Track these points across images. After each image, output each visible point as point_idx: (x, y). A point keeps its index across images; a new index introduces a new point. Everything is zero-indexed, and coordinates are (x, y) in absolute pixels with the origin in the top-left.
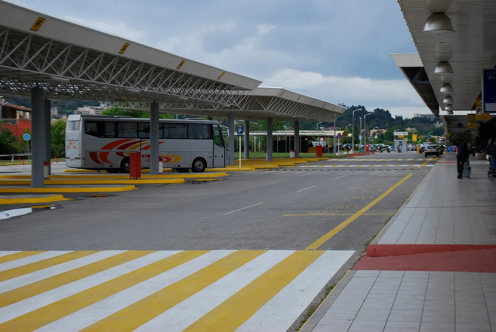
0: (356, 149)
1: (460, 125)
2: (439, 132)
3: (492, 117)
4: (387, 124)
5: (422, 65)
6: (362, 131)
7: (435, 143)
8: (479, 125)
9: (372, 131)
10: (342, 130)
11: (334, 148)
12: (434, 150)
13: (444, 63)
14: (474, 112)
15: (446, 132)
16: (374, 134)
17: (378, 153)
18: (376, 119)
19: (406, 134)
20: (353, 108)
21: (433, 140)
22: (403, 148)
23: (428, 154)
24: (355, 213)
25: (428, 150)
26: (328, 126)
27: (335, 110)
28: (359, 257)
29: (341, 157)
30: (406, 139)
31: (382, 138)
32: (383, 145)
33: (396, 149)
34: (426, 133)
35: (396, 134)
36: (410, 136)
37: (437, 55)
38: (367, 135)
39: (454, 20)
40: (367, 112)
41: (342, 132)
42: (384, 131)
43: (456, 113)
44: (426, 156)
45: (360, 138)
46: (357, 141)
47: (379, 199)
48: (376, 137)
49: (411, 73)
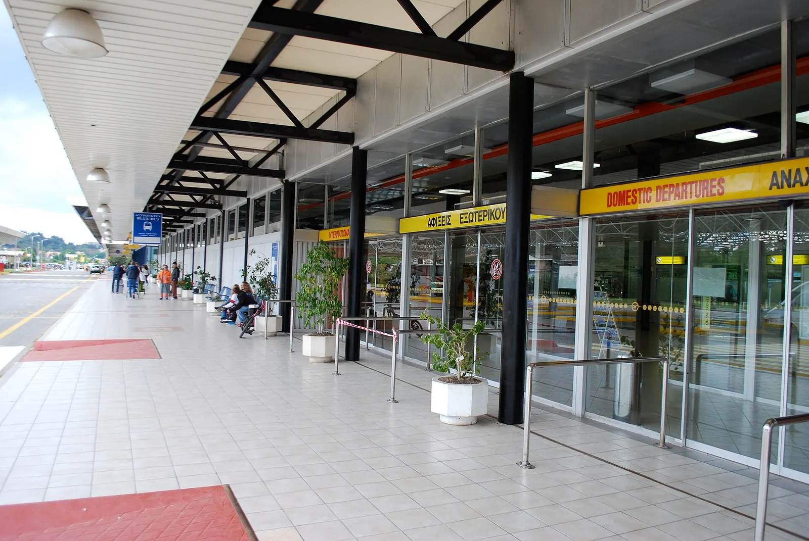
0: (34, 266)
1: (118, 252)
2: (102, 256)
3: (142, 247)
4: (61, 248)
5: (88, 206)
6: (40, 252)
7: (98, 264)
8: (132, 252)
9: (49, 253)
10: (23, 251)
11: (15, 265)
12: (98, 269)
13: (104, 205)
14: (128, 242)
15: (107, 256)
16: (50, 255)
17: (52, 270)
18: (53, 244)
19: (76, 256)
20: (33, 234)
21: (97, 262)
22: (73, 267)
23: (92, 272)
24: (28, 316)
25: (93, 269)
26: (10, 247)
27: (16, 235)
28: (27, 351)
29: (17, 272)
30: (76, 260)
31: (56, 258)
32: (57, 264)
33: (67, 267)
34: (92, 256)
35: (67, 255)
36: (78, 258)
37: (99, 199)
38: (44, 256)
39: (111, 175)
40: (44, 238)
41: (22, 253)
42: (59, 253)
43: (114, 242)
44: (91, 273)
45: (38, 258)
46: (34, 261)
47: (49, 306)
48: (52, 258)
49: (81, 210)
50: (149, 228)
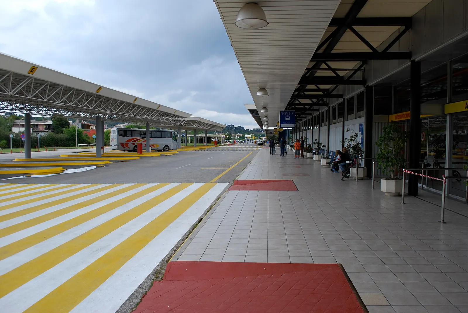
0: (230, 142)
1: (271, 133)
2: (263, 136)
3: (284, 130)
4: (243, 132)
5: (256, 109)
6: (233, 135)
7: (261, 140)
8: (279, 133)
9: (237, 135)
10: (225, 134)
11: (222, 141)
12: (261, 143)
13: (265, 108)
14: (277, 128)
15: (266, 136)
16: (238, 136)
17: (239, 144)
18: (238, 130)
19: (250, 136)
20: (229, 126)
21: (261, 139)
22: (249, 142)
23: (259, 144)
24: (230, 168)
25: (259, 143)
26: (219, 133)
27: (222, 126)
28: (231, 185)
29: (223, 145)
30: (250, 138)
31: (241, 138)
32: (241, 141)
33: (246, 142)
34: (258, 136)
35: (246, 136)
36: (252, 137)
37: (262, 105)
38: (235, 136)
39: (268, 91)
40: (235, 127)
41: (224, 135)
42: (242, 135)
43: (270, 128)
44: (258, 145)
45: (232, 137)
46: (231, 139)
47: (239, 162)
48: (238, 137)
49: (252, 112)
50: (288, 119)
